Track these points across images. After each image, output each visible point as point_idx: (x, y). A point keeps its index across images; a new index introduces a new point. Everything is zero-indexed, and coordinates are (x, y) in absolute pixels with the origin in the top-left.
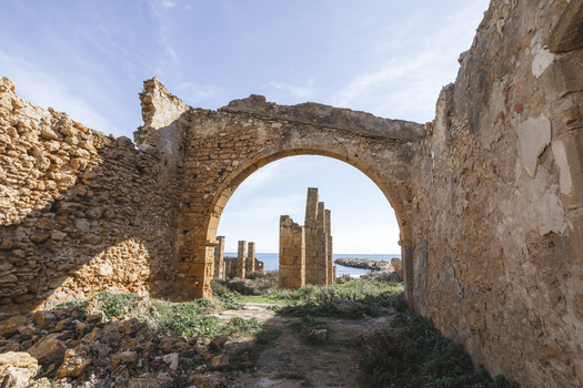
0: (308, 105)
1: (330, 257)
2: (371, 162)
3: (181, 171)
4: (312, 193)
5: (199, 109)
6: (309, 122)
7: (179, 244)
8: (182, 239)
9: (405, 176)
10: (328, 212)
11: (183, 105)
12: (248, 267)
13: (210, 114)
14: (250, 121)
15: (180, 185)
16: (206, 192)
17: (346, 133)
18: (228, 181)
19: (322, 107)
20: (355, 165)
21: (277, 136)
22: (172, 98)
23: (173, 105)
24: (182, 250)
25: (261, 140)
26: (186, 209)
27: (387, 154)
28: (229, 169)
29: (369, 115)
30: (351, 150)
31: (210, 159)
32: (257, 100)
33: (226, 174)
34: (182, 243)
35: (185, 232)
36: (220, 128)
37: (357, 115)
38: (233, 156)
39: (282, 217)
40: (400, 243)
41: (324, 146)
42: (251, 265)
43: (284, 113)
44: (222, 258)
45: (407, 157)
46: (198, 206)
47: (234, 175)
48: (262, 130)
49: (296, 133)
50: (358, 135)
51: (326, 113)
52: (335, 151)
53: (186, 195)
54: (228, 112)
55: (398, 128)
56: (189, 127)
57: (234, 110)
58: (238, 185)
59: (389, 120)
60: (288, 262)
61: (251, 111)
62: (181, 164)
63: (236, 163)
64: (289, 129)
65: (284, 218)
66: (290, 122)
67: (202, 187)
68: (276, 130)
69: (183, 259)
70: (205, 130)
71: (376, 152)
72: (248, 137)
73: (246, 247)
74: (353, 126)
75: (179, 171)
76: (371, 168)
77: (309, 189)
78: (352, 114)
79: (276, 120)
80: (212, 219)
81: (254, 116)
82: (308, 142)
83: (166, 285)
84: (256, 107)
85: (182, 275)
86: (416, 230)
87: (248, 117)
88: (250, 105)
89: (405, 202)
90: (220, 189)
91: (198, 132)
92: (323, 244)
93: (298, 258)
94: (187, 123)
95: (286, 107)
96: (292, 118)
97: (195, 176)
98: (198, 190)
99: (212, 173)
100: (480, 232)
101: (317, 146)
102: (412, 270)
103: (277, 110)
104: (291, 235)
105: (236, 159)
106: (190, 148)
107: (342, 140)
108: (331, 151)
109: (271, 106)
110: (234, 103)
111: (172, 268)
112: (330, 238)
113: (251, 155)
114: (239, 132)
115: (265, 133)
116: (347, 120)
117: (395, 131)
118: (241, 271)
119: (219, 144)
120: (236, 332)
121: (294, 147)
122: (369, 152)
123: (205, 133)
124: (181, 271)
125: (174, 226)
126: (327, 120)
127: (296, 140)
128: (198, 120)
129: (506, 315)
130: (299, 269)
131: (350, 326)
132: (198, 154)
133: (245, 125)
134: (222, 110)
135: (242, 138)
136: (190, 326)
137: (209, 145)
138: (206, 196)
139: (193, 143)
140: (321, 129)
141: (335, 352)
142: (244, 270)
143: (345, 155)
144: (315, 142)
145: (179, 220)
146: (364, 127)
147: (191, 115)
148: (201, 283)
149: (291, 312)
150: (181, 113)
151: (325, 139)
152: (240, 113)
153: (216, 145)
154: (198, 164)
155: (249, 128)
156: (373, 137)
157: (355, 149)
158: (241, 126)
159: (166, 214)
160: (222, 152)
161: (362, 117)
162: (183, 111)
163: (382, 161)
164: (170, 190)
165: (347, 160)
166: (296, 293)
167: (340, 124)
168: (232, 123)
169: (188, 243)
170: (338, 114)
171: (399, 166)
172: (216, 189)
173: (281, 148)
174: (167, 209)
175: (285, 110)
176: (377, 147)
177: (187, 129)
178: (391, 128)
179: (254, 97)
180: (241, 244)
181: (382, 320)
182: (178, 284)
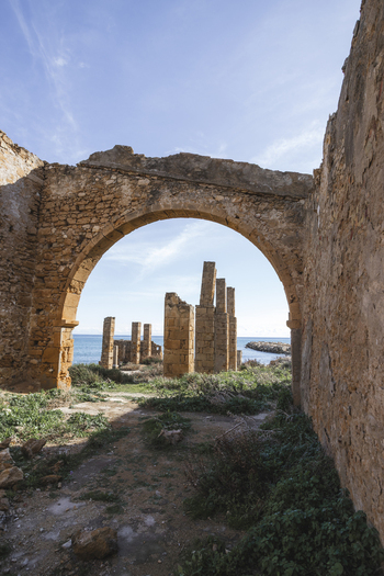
0: (181, 156)
1: (233, 340)
2: (254, 224)
3: (33, 238)
4: (209, 268)
5: (56, 164)
6: (182, 177)
7: (31, 325)
8: (35, 319)
9: (295, 241)
10: (231, 291)
11: (34, 159)
12: (143, 351)
13: (67, 170)
14: (114, 177)
15: (32, 256)
16: (63, 264)
17: (226, 189)
18: (87, 250)
19: (198, 158)
20: (237, 229)
21: (144, 195)
22: (17, 149)
23: (19, 158)
24: (34, 332)
25: (125, 201)
26: (39, 284)
27: (275, 215)
28: (89, 235)
29: (254, 167)
30: (231, 210)
31: (67, 224)
32: (122, 151)
33: (85, 241)
34: (35, 324)
35: (38, 311)
36: (79, 187)
37: (240, 167)
38: (93, 221)
39: (167, 294)
40: (289, 324)
41: (199, 206)
42: (147, 349)
43: (153, 167)
44: (112, 342)
45: (298, 218)
46: (53, 280)
47: (94, 243)
48: (126, 189)
49: (166, 191)
50: (240, 192)
51: (202, 165)
52: (212, 212)
53: (39, 268)
54: (89, 167)
55: (289, 181)
56: (42, 187)
57: (96, 165)
58: (100, 255)
59: (278, 172)
60: (174, 346)
61: (115, 165)
62: (34, 230)
63: (96, 228)
64: (159, 186)
65: (169, 296)
66: (160, 178)
67: (59, 258)
68: (143, 187)
69: (36, 343)
70: (61, 190)
71: (261, 213)
72: (111, 197)
73: (141, 329)
74: (234, 181)
75: (31, 239)
76: (254, 232)
77: (205, 263)
78: (234, 166)
79: (143, 175)
80: (69, 295)
81: (119, 171)
82: (180, 201)
83: (13, 372)
84: (120, 161)
85: (35, 361)
86: (305, 307)
87: (111, 173)
88: (114, 157)
89: (295, 274)
90: (78, 260)
91: (54, 192)
92: (224, 326)
93: (185, 342)
94: (41, 181)
95: (156, 160)
96: (162, 173)
97: (51, 245)
98: (53, 262)
99: (69, 241)
100: (351, 306)
101: (190, 206)
102: (300, 356)
103: (145, 164)
104: (177, 316)
105: (97, 224)
106: (44, 211)
107: (220, 198)
108: (208, 212)
109: (138, 159)
110: (96, 156)
111: (22, 353)
112: (233, 320)
113: (114, 219)
114: (101, 192)
115: (130, 192)
116: (228, 174)
117: (285, 187)
118: (135, 356)
119: (78, 206)
120: (69, 431)
121: (163, 208)
122: (252, 212)
123: (62, 193)
124: (33, 357)
125: (24, 303)
126: (204, 174)
127: (166, 200)
128: (54, 178)
129: (367, 428)
130: (186, 354)
131: (219, 424)
132: (54, 219)
133: (108, 183)
134: (82, 165)
135: (104, 198)
136: (10, 425)
137: (66, 208)
138: (62, 269)
139: (48, 205)
140: (197, 185)
141: (180, 460)
142: (138, 355)
143: (223, 216)
144: (189, 202)
145: (32, 297)
146: (247, 182)
147: (45, 172)
148: (56, 371)
149: (155, 405)
150: (31, 169)
151: (199, 198)
152: (102, 168)
153: (74, 208)
154: (54, 230)
155: (112, 186)
156: (258, 195)
157: (235, 209)
158: (103, 183)
159: (13, 289)
160: (81, 215)
161: (246, 169)
162: (35, 166)
163: (268, 223)
164: (17, 261)
165: (227, 223)
166: (176, 382)
167: (219, 180)
168: (92, 180)
169: (41, 324)
170: (217, 165)
171: (288, 230)
172: (75, 259)
173: (148, 209)
174: (13, 284)
175: (155, 163)
176: (262, 207)
177: (41, 188)
178: (281, 183)
179: (118, 148)
180: (135, 325)
181: (261, 417)
182: (30, 372)
